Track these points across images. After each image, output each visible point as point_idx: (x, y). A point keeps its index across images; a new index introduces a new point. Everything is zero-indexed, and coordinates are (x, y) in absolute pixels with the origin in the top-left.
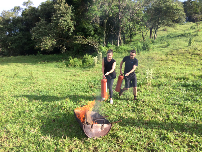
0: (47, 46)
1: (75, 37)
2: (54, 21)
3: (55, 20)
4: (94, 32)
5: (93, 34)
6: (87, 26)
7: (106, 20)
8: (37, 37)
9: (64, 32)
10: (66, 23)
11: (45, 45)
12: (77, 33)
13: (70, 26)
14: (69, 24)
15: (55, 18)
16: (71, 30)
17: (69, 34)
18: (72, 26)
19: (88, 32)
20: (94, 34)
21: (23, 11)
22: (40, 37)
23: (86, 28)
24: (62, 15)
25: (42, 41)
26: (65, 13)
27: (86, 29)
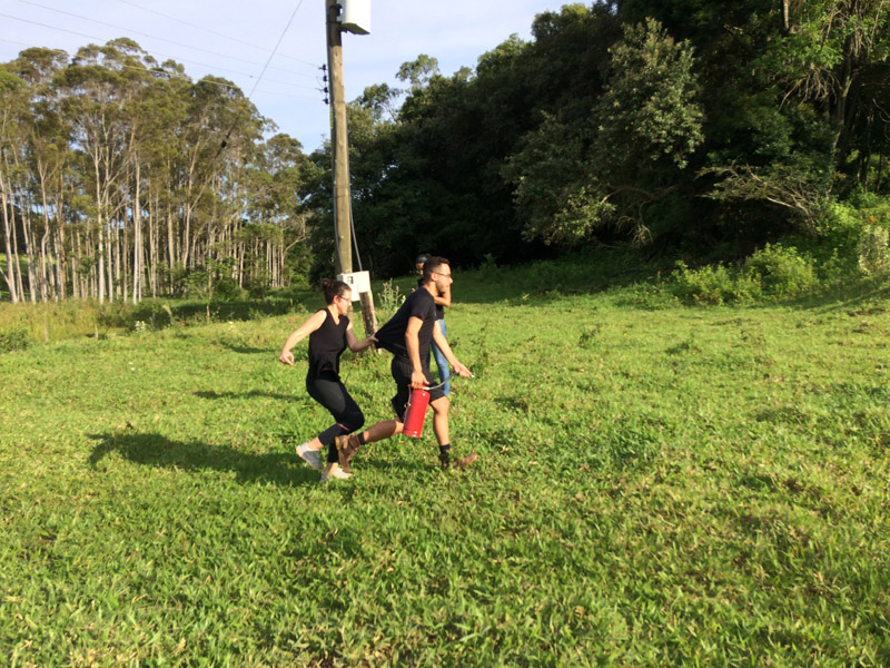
0: (581, 225)
1: (704, 171)
2: (612, 118)
3: (617, 111)
4: (791, 143)
5: (787, 149)
6: (762, 118)
7: (848, 84)
8: (536, 192)
9: (655, 157)
10: (670, 119)
11: (573, 219)
12: (712, 155)
13: (688, 130)
14: (683, 121)
15: (616, 104)
16: (691, 142)
17: (678, 163)
18: (694, 125)
19: (760, 145)
20: (793, 149)
21: (408, 99)
22: (546, 190)
23: (754, 130)
24: (649, 88)
25: (559, 203)
26: (661, 78)
27: (757, 132)
